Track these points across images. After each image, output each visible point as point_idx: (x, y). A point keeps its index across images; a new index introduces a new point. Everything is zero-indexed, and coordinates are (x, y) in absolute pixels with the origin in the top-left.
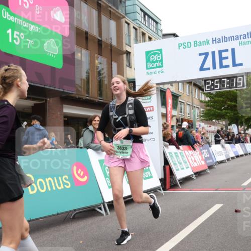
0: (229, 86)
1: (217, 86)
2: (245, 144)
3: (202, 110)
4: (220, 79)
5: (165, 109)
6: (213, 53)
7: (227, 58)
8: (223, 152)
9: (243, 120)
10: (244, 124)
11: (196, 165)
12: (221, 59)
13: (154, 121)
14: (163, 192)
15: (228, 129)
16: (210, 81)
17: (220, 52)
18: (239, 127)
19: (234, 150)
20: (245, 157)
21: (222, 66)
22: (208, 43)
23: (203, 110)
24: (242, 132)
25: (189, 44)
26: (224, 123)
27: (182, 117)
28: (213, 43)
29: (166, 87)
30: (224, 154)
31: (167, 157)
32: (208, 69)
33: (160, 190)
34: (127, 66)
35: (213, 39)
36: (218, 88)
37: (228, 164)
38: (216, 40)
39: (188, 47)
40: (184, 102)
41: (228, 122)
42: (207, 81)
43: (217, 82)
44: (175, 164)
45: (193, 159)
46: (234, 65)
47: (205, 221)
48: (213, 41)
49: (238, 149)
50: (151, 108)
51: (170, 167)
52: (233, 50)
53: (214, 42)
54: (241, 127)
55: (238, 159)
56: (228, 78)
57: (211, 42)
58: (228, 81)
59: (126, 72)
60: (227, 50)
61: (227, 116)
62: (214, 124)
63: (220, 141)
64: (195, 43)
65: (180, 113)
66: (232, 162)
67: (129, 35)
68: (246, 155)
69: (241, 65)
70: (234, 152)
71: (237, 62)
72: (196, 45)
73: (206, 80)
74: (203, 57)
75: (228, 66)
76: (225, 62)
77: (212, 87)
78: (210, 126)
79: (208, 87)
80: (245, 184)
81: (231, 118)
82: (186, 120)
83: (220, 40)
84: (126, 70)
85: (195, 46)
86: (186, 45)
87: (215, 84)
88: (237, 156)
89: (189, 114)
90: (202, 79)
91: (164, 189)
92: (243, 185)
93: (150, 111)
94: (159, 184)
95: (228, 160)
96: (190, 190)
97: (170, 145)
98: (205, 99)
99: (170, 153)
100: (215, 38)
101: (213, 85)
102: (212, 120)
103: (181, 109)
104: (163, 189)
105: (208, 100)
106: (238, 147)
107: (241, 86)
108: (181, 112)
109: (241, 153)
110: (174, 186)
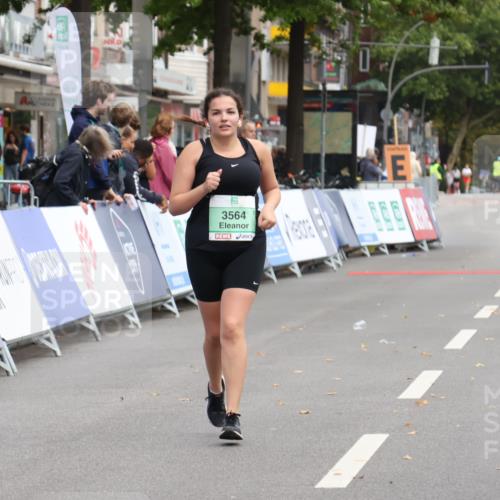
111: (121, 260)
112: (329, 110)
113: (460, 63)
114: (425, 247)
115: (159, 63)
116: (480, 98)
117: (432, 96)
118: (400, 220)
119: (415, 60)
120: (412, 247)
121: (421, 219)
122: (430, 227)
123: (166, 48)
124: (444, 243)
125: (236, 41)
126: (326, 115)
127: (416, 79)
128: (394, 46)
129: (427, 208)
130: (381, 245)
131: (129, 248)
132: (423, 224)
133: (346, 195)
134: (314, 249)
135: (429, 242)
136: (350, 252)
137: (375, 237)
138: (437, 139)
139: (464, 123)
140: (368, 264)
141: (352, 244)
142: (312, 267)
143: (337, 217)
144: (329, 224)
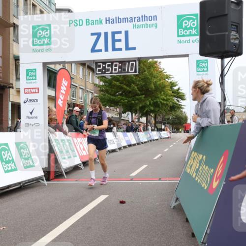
0: (121, 71)
1: (108, 70)
2: (139, 133)
3: (95, 95)
4: (112, 62)
5: (54, 92)
6: (106, 34)
7: (120, 40)
8: (115, 140)
9: (138, 108)
10: (138, 112)
11: (85, 153)
12: (114, 41)
13: (39, 104)
14: (46, 182)
15: (122, 117)
16: (102, 64)
17: (114, 34)
18: (134, 114)
19: (127, 138)
20: (137, 146)
21: (114, 49)
22: (101, 22)
23: (97, 95)
24: (137, 120)
25: (81, 21)
26: (118, 110)
27: (75, 102)
28: (106, 23)
29: (58, 67)
30: (116, 143)
31: (52, 145)
32: (100, 51)
33: (43, 180)
34: (14, 41)
35: (106, 18)
36: (110, 72)
37: (119, 153)
38: (109, 20)
39: (80, 25)
40: (76, 85)
42: (99, 64)
43: (109, 66)
44: (61, 152)
45: (82, 148)
46: (127, 48)
47: (87, 213)
48: (106, 21)
49: (131, 137)
50: (37, 90)
51: (55, 155)
52: (127, 33)
53: (108, 22)
55: (131, 148)
56: (120, 62)
57: (104, 22)
58: (120, 65)
59: (13, 47)
60: (120, 32)
61: (121, 102)
62: (108, 111)
63: (112, 128)
64: (87, 21)
65: (72, 98)
66: (124, 151)
67: (17, 6)
68: (138, 144)
69: (134, 49)
70: (127, 141)
71: (130, 46)
72: (88, 23)
73: (97, 63)
74: (96, 37)
75: (120, 49)
76: (118, 45)
77: (104, 71)
79: (99, 71)
80: (134, 174)
81: (125, 105)
82: (78, 105)
83: (114, 21)
84: (13, 45)
85: (87, 25)
86: (78, 22)
87: (107, 68)
88: (130, 146)
89: (81, 99)
90: (94, 61)
91: (48, 180)
92: (132, 175)
93: (35, 93)
94: (41, 173)
95: (120, 149)
96: (76, 181)
97: (56, 131)
98: (99, 83)
99: (56, 140)
100: (109, 18)
101: (104, 68)
102: (106, 107)
103: (73, 93)
104: (46, 179)
105: (103, 85)
106: (131, 135)
107: (133, 71)
108: (73, 96)
109: (134, 142)
110: (59, 175)
111: (135, 138)
112: (159, 123)
113: (174, 119)
115: (141, 118)
117: (170, 123)
118: (167, 135)
119: (169, 119)
120: (168, 138)
123: (141, 117)
124: (171, 137)
125: (148, 116)
127: (169, 121)
128: (167, 117)
131: (136, 137)
132: (169, 136)
133: (161, 132)
134: (157, 138)
136: (161, 138)
137: (164, 137)
138: (172, 127)
140: (163, 140)
142: (157, 140)
143: (160, 135)
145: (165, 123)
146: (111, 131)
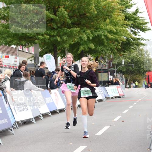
9: (67, 46)
18: (59, 58)
19: (49, 100)
30: (30, 109)
37: (35, 126)
41: (40, 50)
54: (62, 58)
55: (56, 116)
61: (38, 39)
62: (14, 53)
66: (44, 122)
70: (48, 105)
78: (8, 57)
88: (54, 112)
95: (37, 118)
106: (56, 95)
112: (103, 73)
113: (128, 64)
114: (122, 97)
116: (133, 71)
117: (123, 71)
118: (117, 92)
119: (120, 64)
120: (119, 97)
121: (121, 92)
122: (122, 93)
124: (125, 96)
126: (102, 74)
127: (120, 67)
128: (116, 61)
129: (122, 90)
130: (113, 97)
133: (107, 88)
135: (122, 96)
137: (112, 95)
138: (125, 79)
139: (130, 75)
140: (111, 100)
141: (108, 97)
143: (105, 92)
144: (103, 93)
145: (114, 72)
146: (22, 89)
